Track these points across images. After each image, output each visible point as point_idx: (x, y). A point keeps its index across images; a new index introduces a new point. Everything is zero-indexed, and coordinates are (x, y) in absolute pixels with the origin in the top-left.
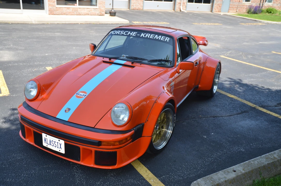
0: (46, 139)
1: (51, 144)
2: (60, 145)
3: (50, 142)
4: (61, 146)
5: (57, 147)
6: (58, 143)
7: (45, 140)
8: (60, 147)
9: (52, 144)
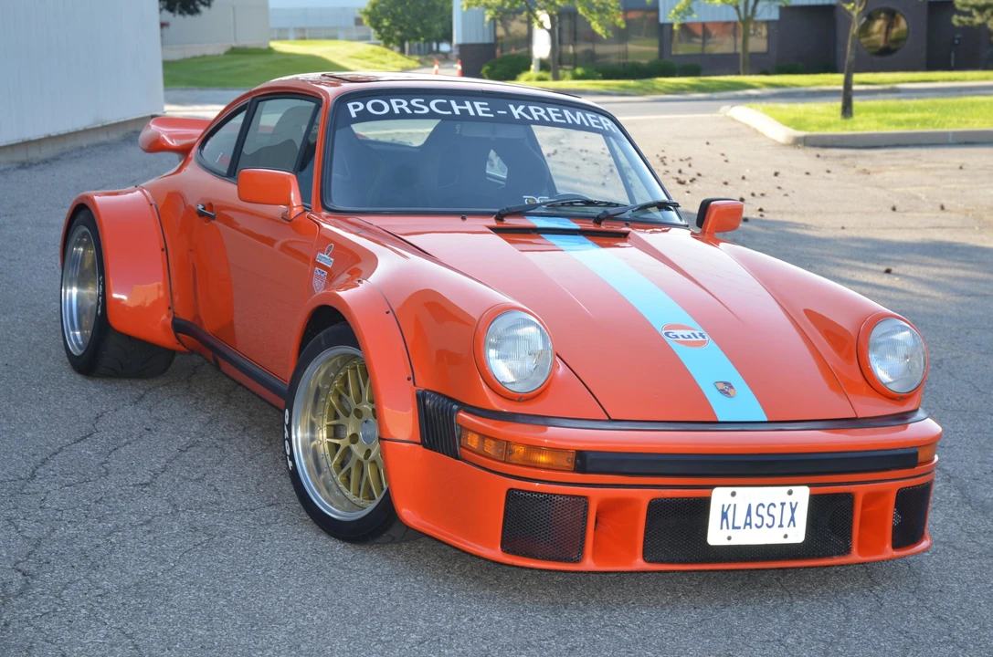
0: (732, 508)
1: (750, 524)
2: (793, 510)
3: (749, 514)
4: (795, 515)
5: (777, 522)
6: (783, 504)
7: (724, 516)
8: (792, 519)
9: (756, 520)
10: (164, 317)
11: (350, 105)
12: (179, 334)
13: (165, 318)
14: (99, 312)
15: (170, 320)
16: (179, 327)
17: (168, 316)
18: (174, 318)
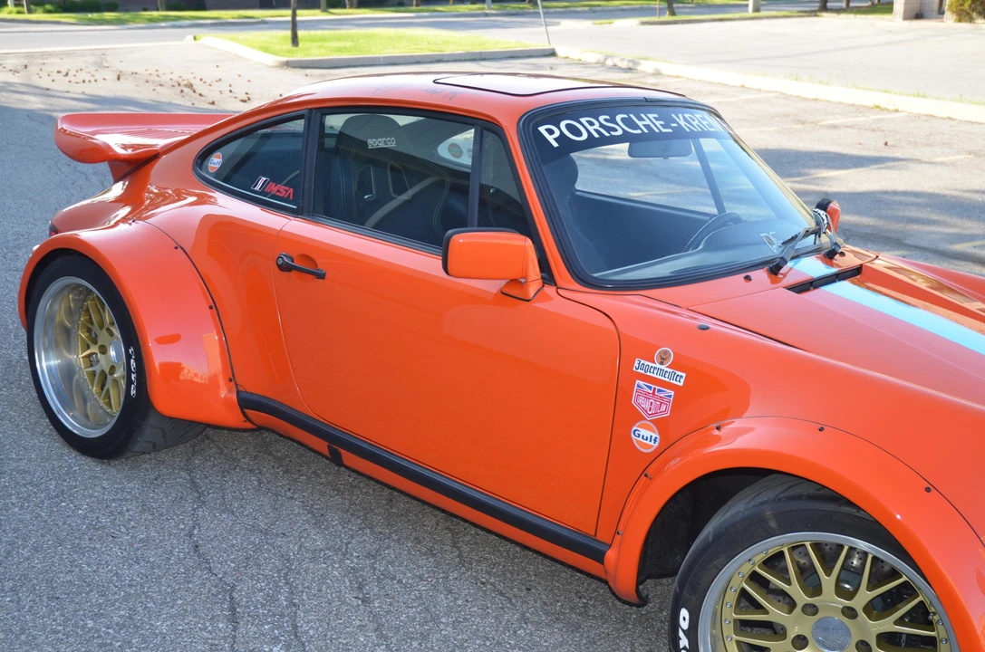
10: (223, 393)
11: (542, 129)
12: (246, 411)
13: (225, 393)
14: (133, 392)
15: (234, 396)
16: (247, 403)
17: (230, 391)
18: (238, 392)
